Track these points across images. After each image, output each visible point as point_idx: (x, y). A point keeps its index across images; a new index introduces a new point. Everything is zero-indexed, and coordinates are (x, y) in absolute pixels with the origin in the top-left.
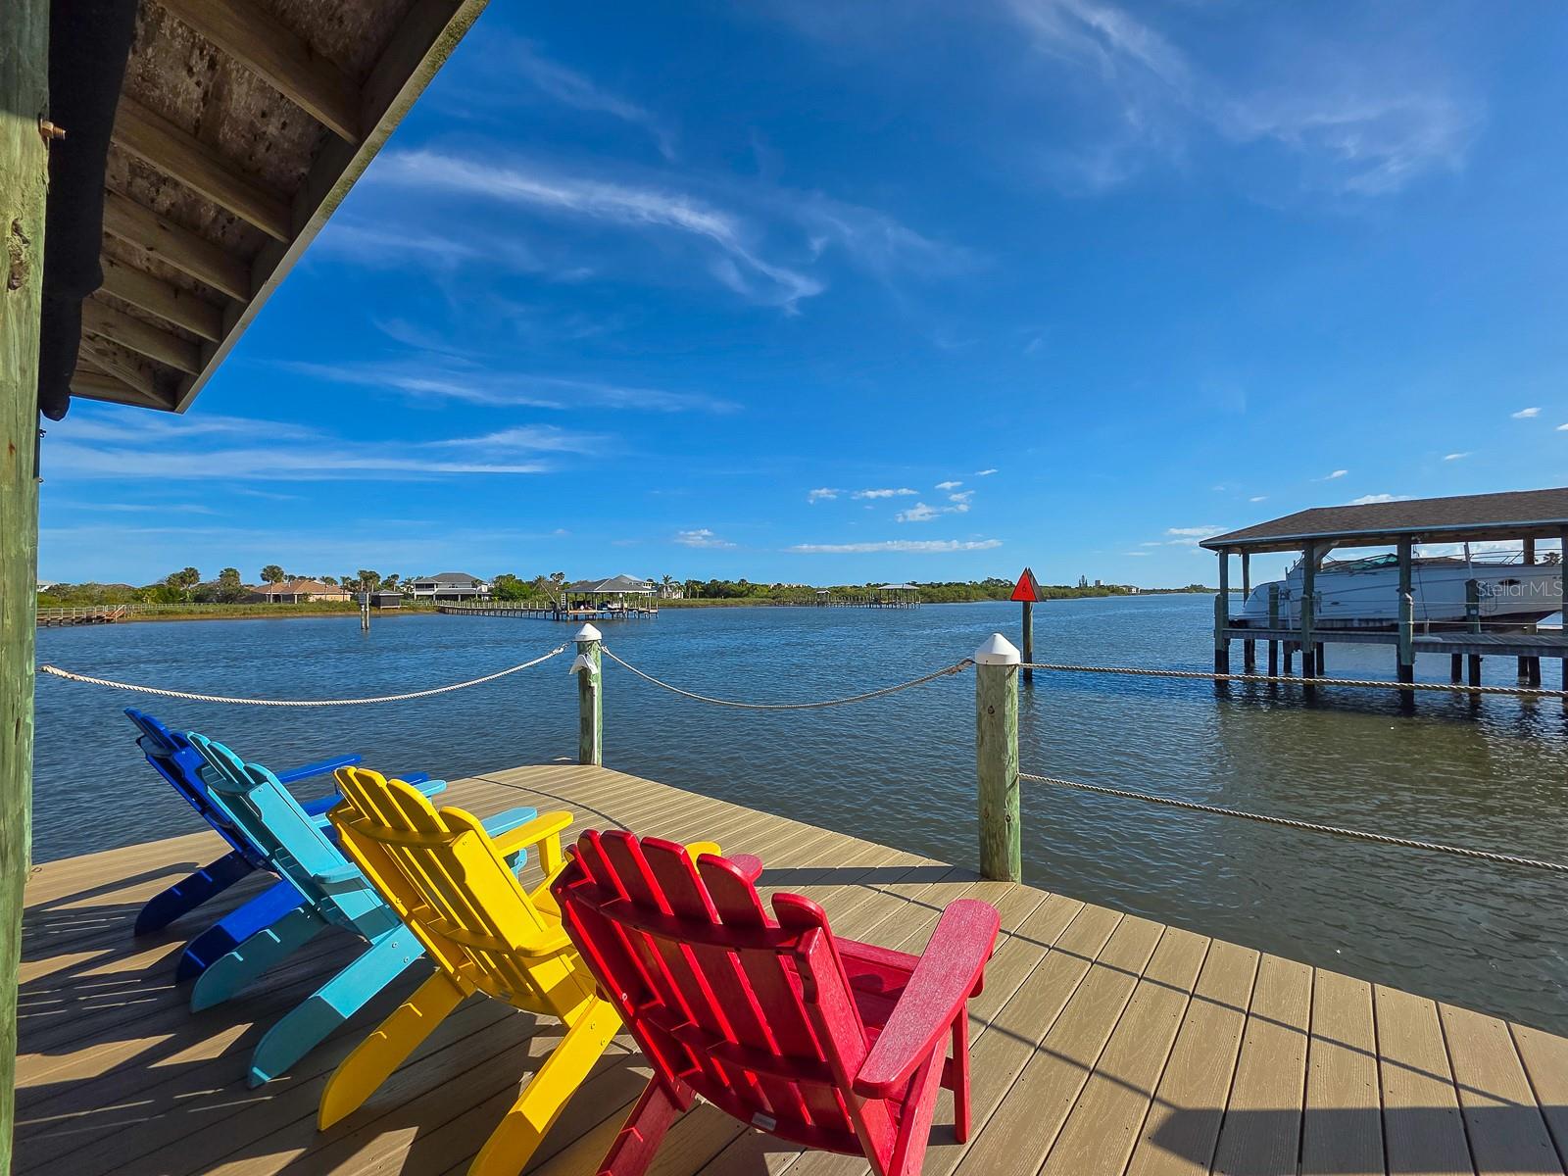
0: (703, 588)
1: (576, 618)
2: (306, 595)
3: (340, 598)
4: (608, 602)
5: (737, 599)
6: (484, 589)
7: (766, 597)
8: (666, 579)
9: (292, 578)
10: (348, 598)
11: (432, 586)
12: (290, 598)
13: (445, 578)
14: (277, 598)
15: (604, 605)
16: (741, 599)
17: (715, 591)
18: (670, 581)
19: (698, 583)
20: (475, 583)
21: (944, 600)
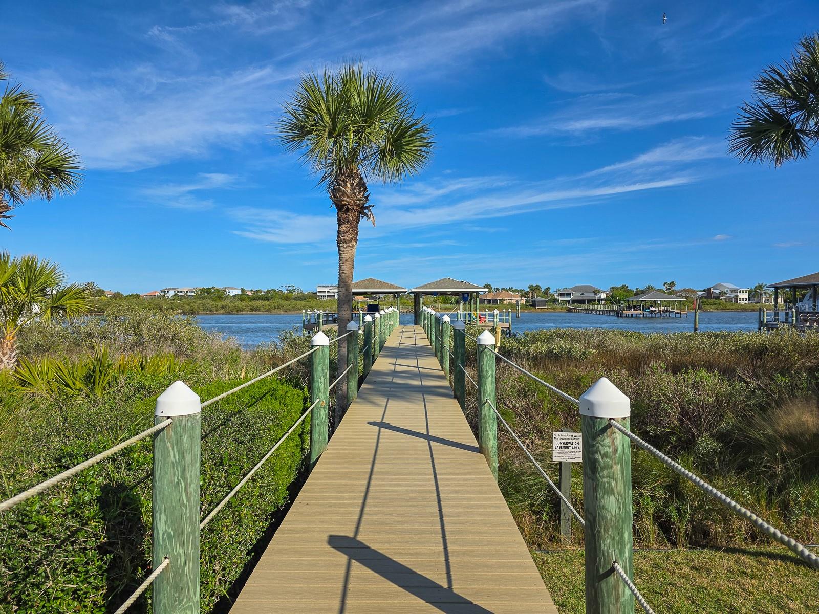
2: (503, 300)
4: (652, 306)
6: (603, 296)
9: (497, 289)
11: (569, 294)
12: (495, 301)
13: (578, 289)
14: (489, 301)
20: (596, 292)
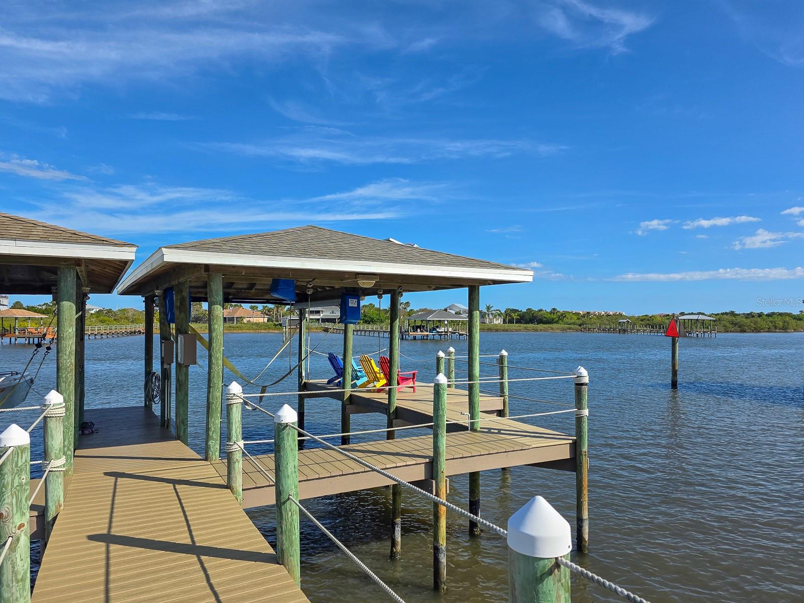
0: (518, 315)
1: (415, 338)
2: (241, 318)
3: (261, 320)
4: (437, 327)
5: (546, 326)
7: (574, 324)
8: (488, 308)
10: (266, 320)
12: (232, 320)
15: (434, 329)
16: (550, 325)
17: (529, 318)
18: (492, 309)
19: (515, 311)
21: (757, 330)
